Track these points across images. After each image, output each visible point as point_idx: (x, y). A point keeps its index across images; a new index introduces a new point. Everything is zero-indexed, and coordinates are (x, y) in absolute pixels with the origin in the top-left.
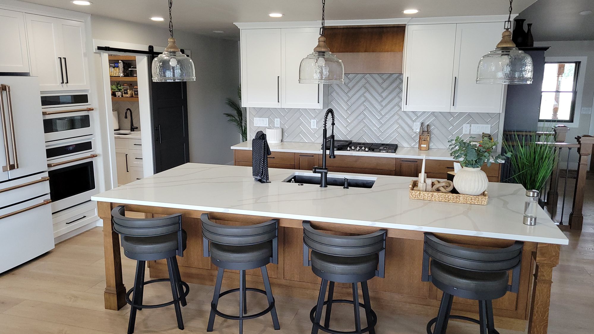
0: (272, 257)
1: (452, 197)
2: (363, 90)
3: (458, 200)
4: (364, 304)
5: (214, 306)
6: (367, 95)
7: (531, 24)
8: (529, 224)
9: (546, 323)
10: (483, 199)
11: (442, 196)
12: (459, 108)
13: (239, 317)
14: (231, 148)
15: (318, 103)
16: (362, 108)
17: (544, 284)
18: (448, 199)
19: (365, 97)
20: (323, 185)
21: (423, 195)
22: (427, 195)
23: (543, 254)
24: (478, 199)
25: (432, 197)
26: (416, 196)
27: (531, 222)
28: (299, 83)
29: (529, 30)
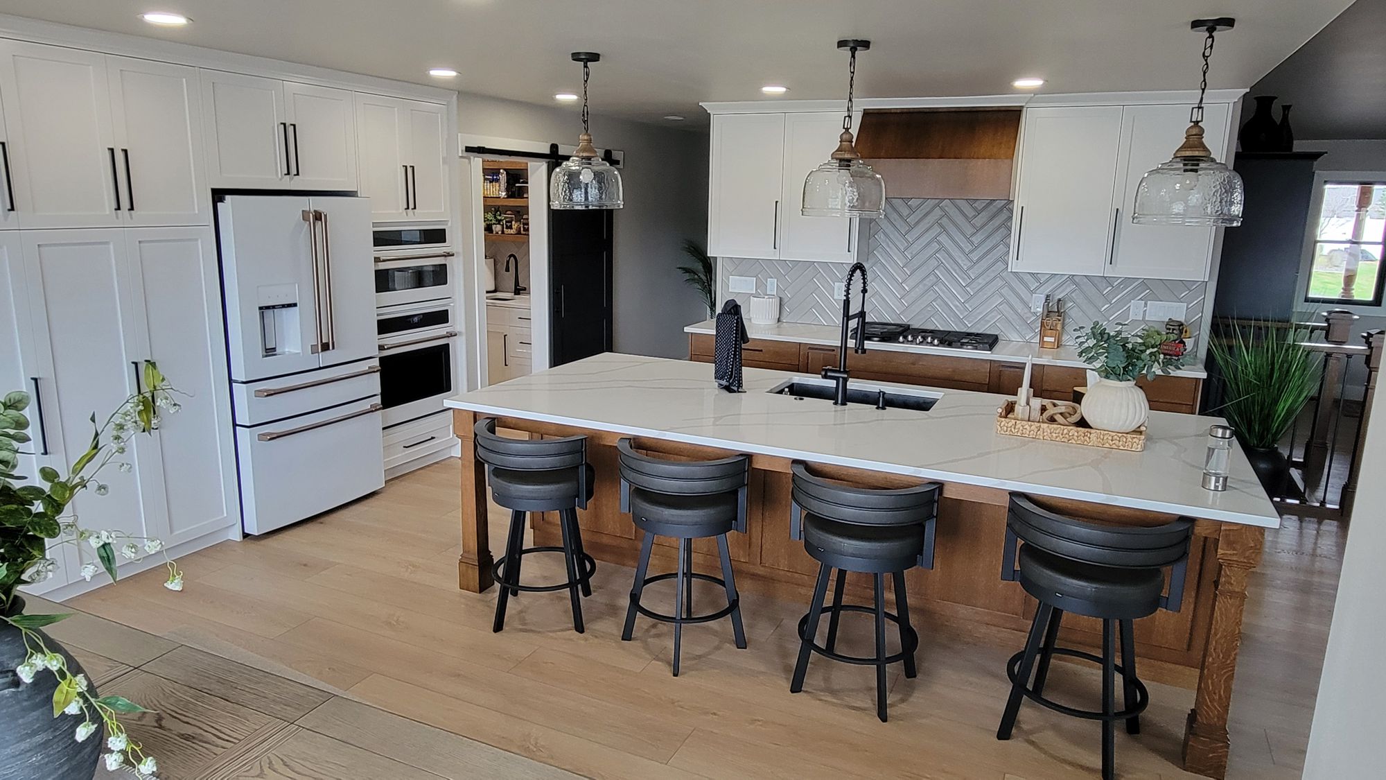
0: (736, 519)
1: (1076, 434)
2: (937, 229)
3: (1088, 439)
4: (897, 615)
5: (635, 598)
6: (943, 238)
7: (1290, 106)
8: (1212, 488)
9: (1231, 671)
10: (1134, 440)
11: (1057, 432)
12: (1122, 270)
13: (675, 618)
14: (685, 331)
15: (849, 251)
16: (934, 263)
17: (1230, 599)
18: (1067, 436)
19: (939, 243)
20: (840, 402)
21: (1021, 428)
22: (1028, 428)
23: (1230, 544)
24: (1125, 440)
25: (1039, 433)
26: (1009, 429)
27: (1217, 484)
28: (802, 215)
29: (1285, 117)
